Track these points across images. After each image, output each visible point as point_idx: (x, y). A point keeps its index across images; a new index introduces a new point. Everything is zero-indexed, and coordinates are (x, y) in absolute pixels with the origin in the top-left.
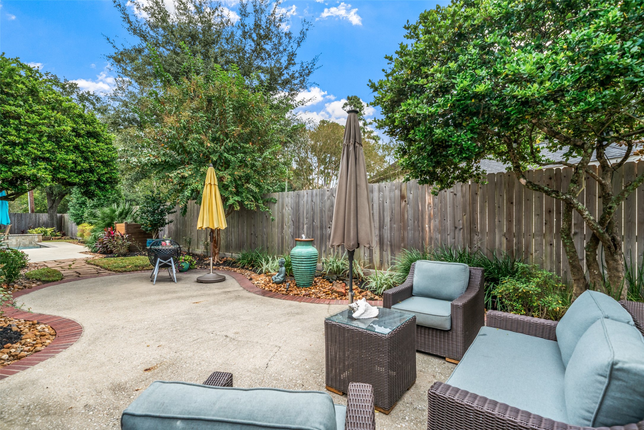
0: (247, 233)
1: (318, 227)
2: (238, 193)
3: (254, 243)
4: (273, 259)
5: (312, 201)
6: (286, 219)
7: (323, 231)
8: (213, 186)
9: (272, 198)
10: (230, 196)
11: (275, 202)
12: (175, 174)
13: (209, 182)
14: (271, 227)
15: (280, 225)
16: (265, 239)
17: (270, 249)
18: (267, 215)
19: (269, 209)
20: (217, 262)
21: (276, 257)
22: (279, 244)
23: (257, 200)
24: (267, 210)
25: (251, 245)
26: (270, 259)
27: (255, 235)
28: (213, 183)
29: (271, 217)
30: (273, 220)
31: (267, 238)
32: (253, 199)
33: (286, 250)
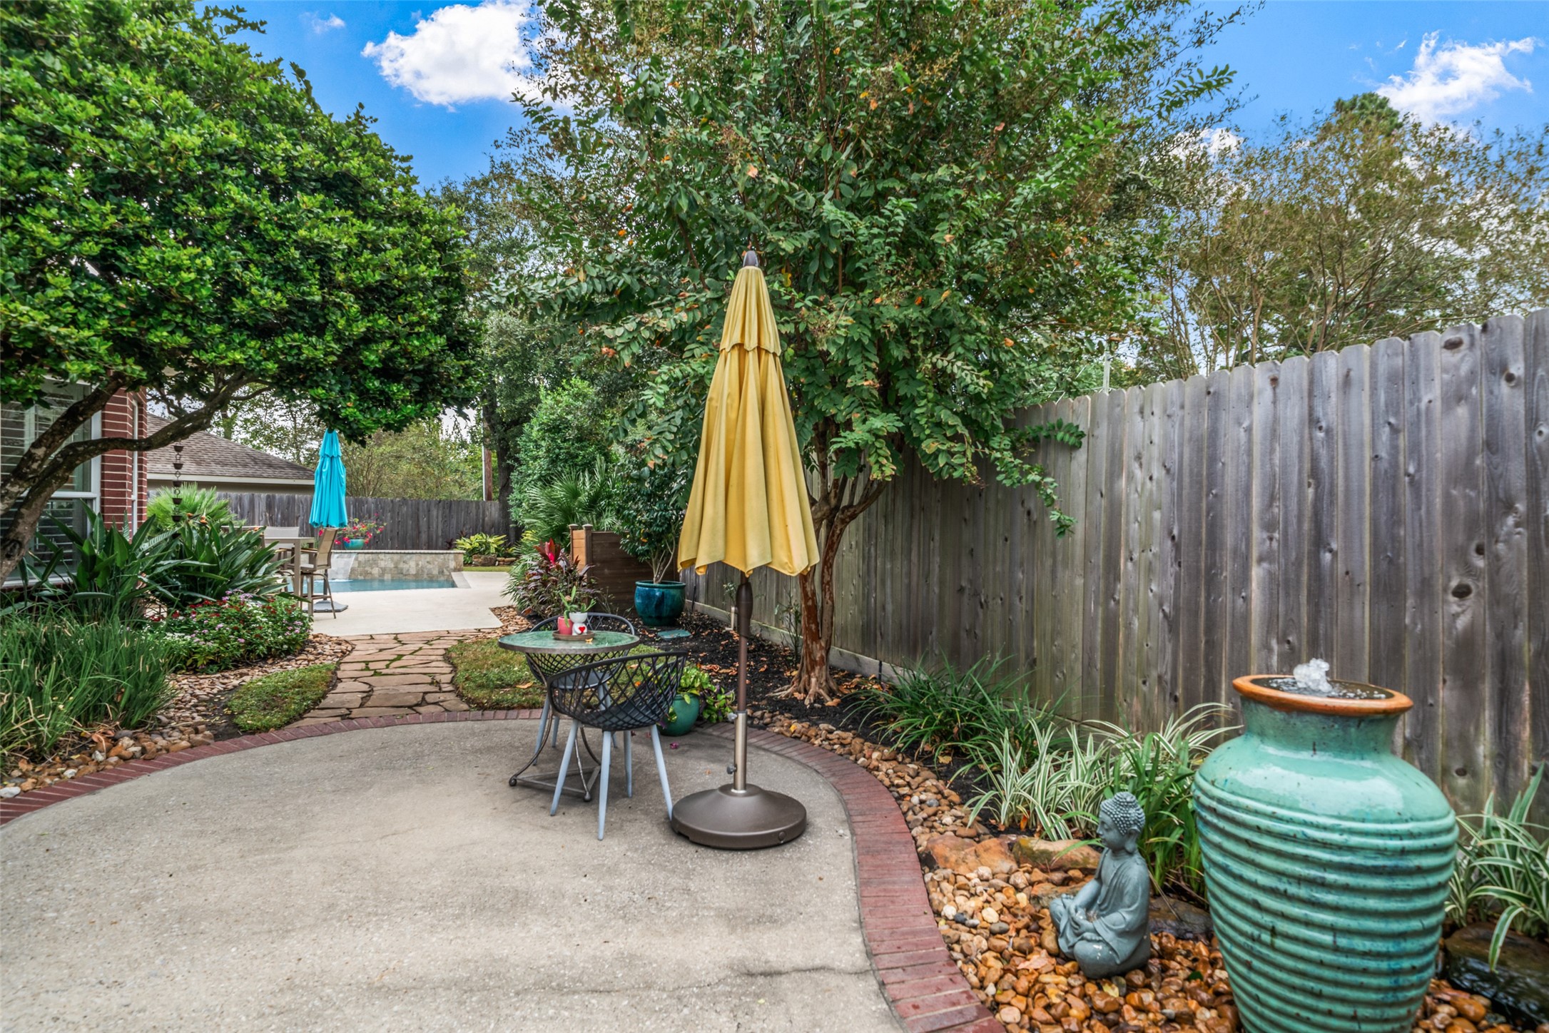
0: (942, 583)
1: (1354, 587)
2: (889, 400)
3: (971, 632)
4: (1061, 747)
5: (1313, 422)
6: (1133, 530)
7: (1396, 607)
8: (752, 358)
9: (1060, 425)
10: (856, 416)
11: (1075, 442)
12: (631, 326)
13: (737, 339)
14: (1049, 562)
15: (1099, 558)
16: (1020, 618)
17: (1042, 667)
18: (1031, 505)
19: (1043, 474)
20: (818, 699)
21: (1074, 737)
22: (1089, 651)
23: (981, 433)
24: (1034, 477)
25: (956, 636)
26: (1043, 742)
27: (976, 594)
28: (751, 343)
29: (1054, 516)
30: (1063, 528)
31: (1029, 614)
32: (962, 430)
33: (1130, 688)
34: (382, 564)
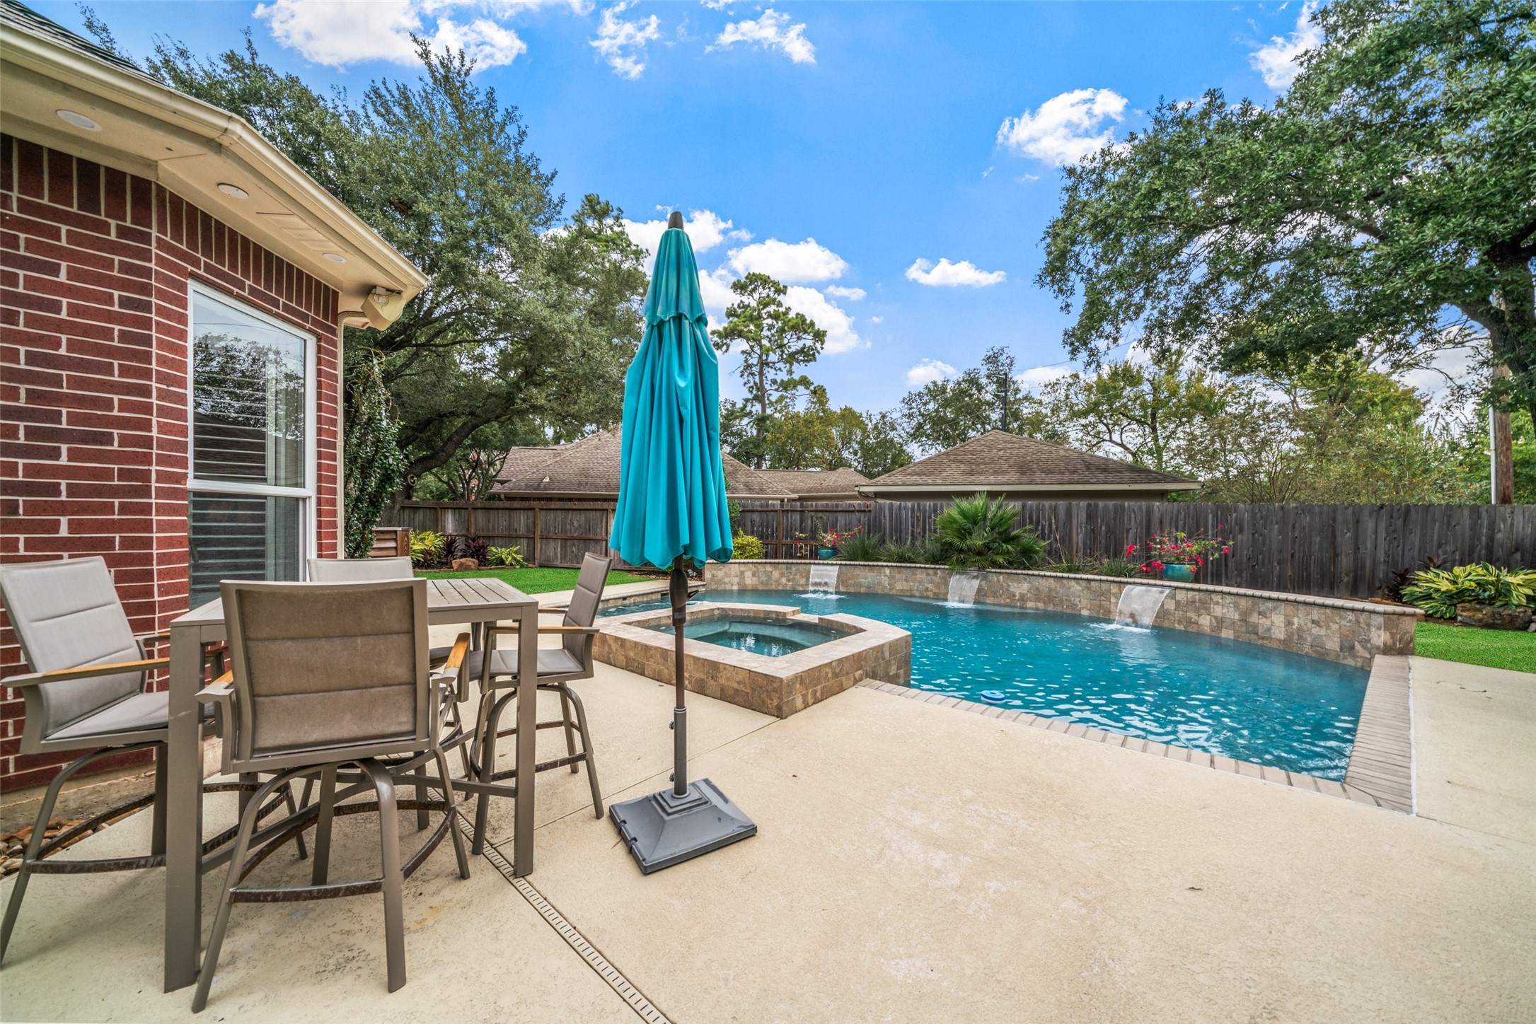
34: (1218, 611)
